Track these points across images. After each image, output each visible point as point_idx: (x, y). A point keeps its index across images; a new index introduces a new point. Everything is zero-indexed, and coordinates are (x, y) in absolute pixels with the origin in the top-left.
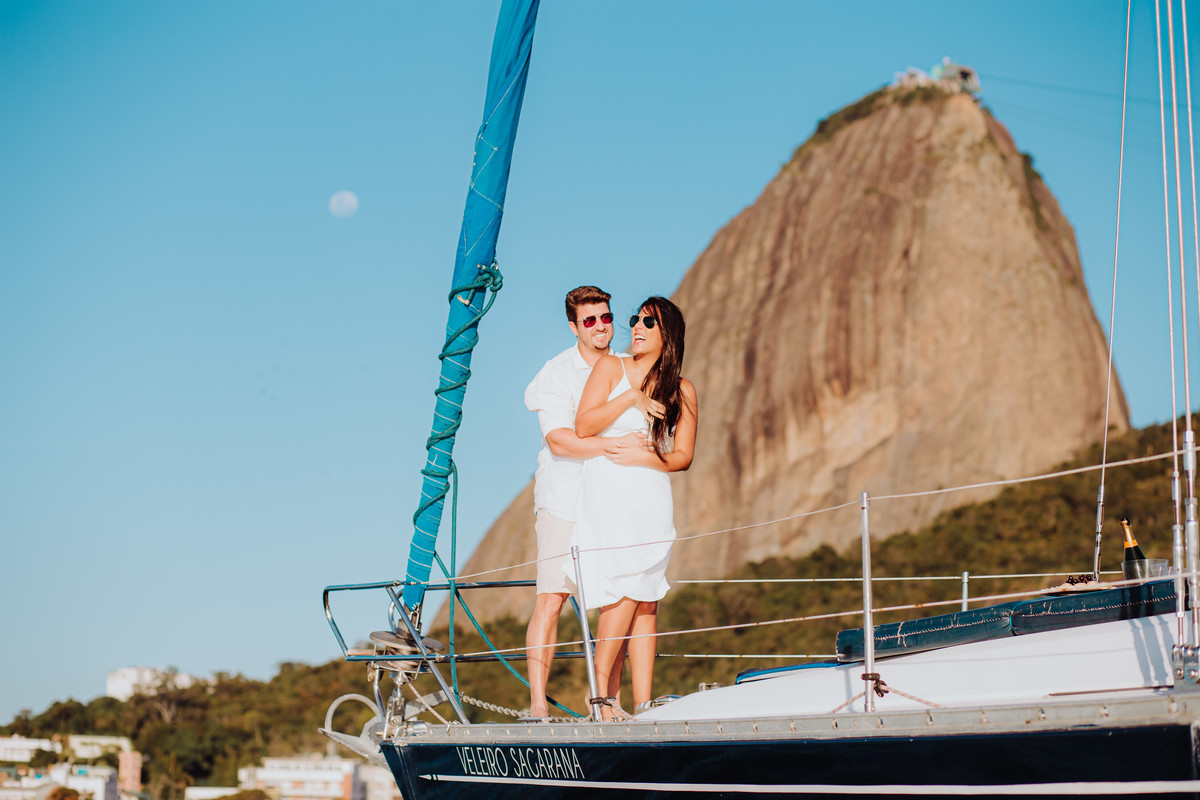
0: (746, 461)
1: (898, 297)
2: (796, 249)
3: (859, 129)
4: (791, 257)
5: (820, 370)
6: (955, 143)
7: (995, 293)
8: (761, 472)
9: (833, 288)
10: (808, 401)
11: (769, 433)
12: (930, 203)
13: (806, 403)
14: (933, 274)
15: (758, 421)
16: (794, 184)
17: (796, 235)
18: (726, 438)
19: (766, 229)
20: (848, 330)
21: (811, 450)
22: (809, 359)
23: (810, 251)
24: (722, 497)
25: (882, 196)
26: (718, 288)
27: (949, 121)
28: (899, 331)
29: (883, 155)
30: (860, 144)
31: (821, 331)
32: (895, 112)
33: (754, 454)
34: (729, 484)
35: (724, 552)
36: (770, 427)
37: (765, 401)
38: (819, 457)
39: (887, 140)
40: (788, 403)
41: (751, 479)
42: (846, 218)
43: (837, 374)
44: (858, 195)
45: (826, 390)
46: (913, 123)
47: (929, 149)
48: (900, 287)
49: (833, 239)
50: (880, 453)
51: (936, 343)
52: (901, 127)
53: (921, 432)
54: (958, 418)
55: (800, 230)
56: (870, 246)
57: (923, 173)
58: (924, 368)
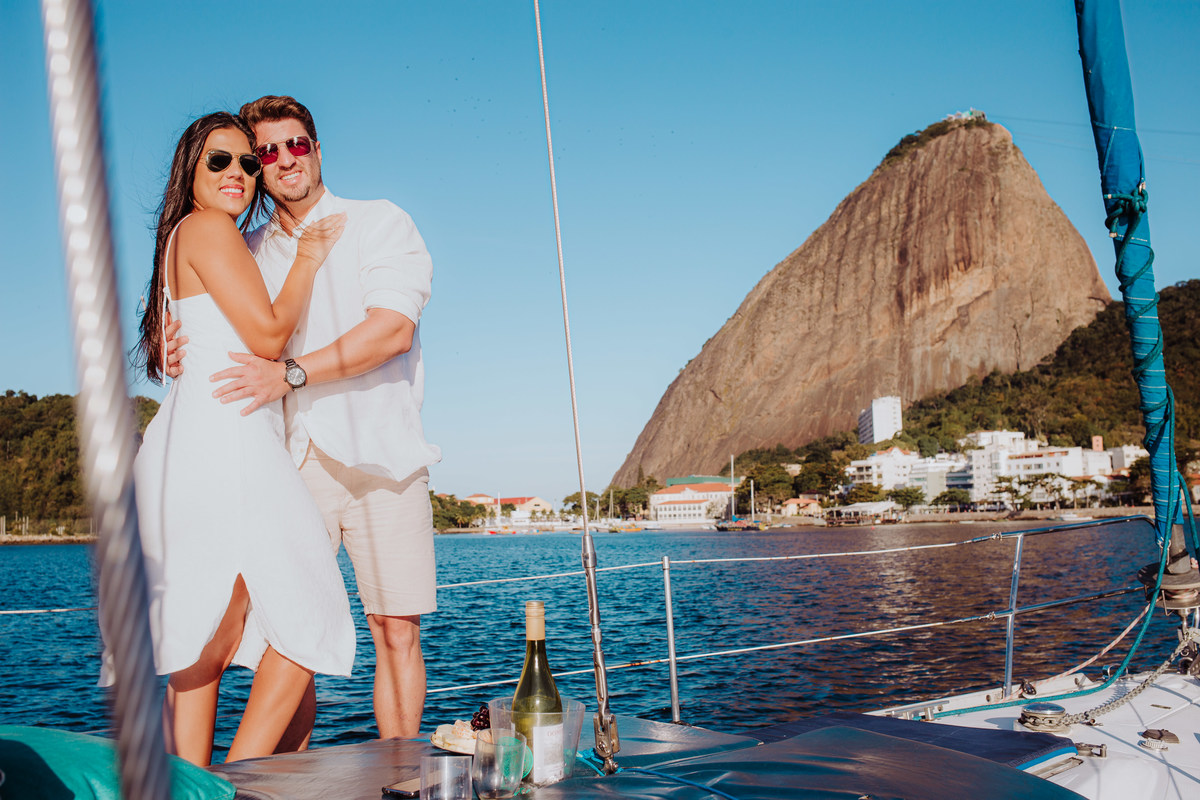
0: (907, 305)
1: (990, 221)
2: (923, 198)
3: (943, 140)
4: (921, 202)
5: (952, 257)
6: (1006, 147)
7: (1042, 219)
8: (915, 310)
9: (956, 217)
10: (944, 273)
11: (920, 290)
12: (999, 174)
13: (943, 274)
14: (1010, 209)
15: (914, 284)
17: (922, 191)
18: (894, 292)
19: (900, 189)
20: (967, 237)
21: (943, 298)
22: (945, 251)
23: (933, 199)
24: (893, 322)
25: (972, 172)
26: (871, 218)
27: (998, 136)
28: (993, 238)
29: (965, 153)
30: (947, 148)
31: (952, 237)
32: (963, 132)
33: (911, 301)
34: (896, 316)
35: (897, 350)
36: (921, 286)
37: (918, 274)
38: (949, 301)
39: (965, 145)
40: (933, 273)
41: (910, 313)
42: (952, 182)
43: (963, 259)
44: (955, 171)
45: (955, 268)
46: (977, 137)
47: (990, 149)
48: (990, 216)
49: (948, 193)
50: (986, 298)
51: (1014, 243)
52: (971, 139)
53: (1010, 288)
54: (1032, 280)
55: (924, 188)
56: (973, 195)
57: (991, 160)
58: (1009, 256)
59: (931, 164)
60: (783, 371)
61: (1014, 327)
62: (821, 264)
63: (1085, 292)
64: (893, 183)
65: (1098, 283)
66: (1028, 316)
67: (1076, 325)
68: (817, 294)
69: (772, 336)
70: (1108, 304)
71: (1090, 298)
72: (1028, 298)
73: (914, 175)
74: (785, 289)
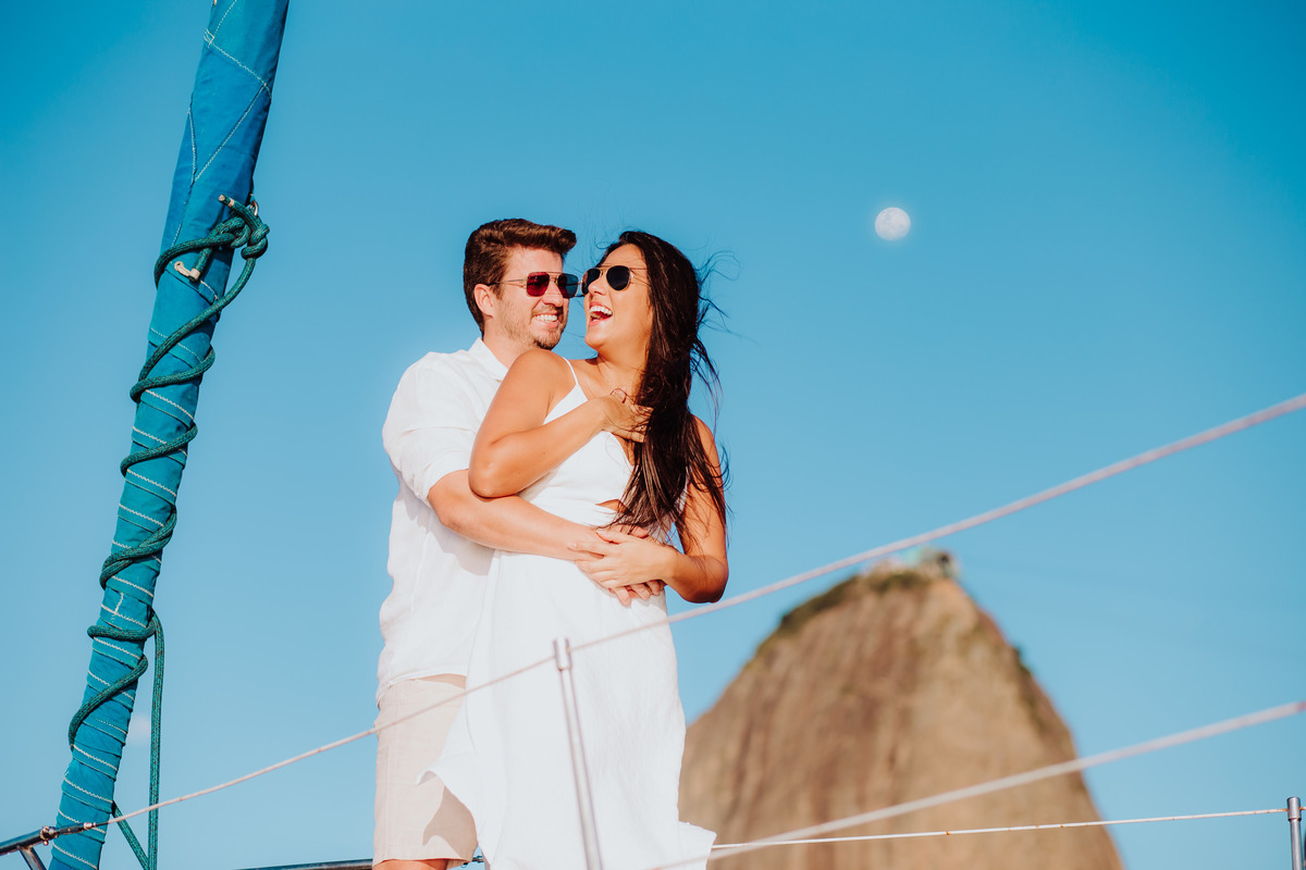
4: (761, 767)
6: (944, 636)
9: (810, 801)
12: (916, 702)
16: (758, 685)
19: (728, 736)
23: (782, 759)
25: (862, 696)
27: (934, 610)
29: (860, 649)
30: (832, 638)
32: (870, 602)
39: (863, 633)
42: (821, 720)
44: (833, 695)
46: (893, 613)
47: (912, 643)
52: (879, 618)
57: (907, 668)
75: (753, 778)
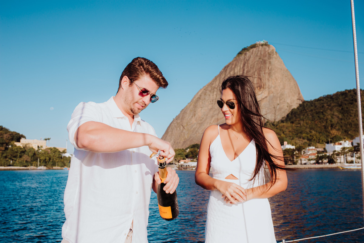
1: (268, 75)
2: (248, 67)
3: (254, 49)
4: (247, 68)
5: (256, 86)
6: (273, 52)
7: (283, 75)
9: (257, 73)
12: (271, 60)
17: (247, 65)
19: (241, 64)
20: (261, 79)
23: (251, 67)
25: (263, 59)
27: (271, 49)
28: (268, 80)
29: (261, 53)
30: (255, 52)
31: (256, 80)
32: (261, 47)
39: (261, 51)
42: (257, 62)
43: (259, 86)
44: (258, 59)
45: (257, 89)
47: (268, 53)
48: (268, 73)
49: (255, 66)
50: (266, 99)
51: (275, 82)
52: (263, 49)
53: (273, 96)
54: (280, 93)
55: (248, 64)
56: (263, 67)
57: (269, 56)
58: (273, 86)
59: (250, 57)
60: (204, 120)
61: (274, 108)
62: (216, 87)
63: (296, 97)
64: (239, 62)
65: (300, 95)
66: (278, 104)
67: (293, 108)
68: (215, 96)
69: (200, 109)
70: (303, 101)
71: (298, 99)
72: (278, 99)
73: (245, 60)
74: (205, 94)
75: (246, 70)
